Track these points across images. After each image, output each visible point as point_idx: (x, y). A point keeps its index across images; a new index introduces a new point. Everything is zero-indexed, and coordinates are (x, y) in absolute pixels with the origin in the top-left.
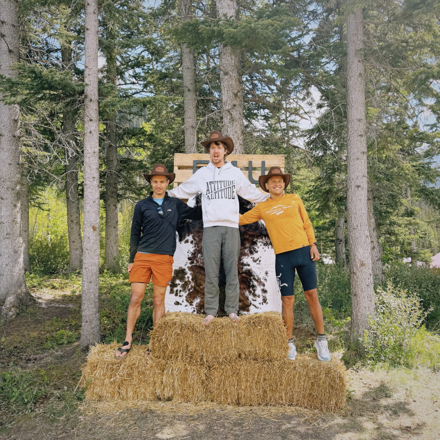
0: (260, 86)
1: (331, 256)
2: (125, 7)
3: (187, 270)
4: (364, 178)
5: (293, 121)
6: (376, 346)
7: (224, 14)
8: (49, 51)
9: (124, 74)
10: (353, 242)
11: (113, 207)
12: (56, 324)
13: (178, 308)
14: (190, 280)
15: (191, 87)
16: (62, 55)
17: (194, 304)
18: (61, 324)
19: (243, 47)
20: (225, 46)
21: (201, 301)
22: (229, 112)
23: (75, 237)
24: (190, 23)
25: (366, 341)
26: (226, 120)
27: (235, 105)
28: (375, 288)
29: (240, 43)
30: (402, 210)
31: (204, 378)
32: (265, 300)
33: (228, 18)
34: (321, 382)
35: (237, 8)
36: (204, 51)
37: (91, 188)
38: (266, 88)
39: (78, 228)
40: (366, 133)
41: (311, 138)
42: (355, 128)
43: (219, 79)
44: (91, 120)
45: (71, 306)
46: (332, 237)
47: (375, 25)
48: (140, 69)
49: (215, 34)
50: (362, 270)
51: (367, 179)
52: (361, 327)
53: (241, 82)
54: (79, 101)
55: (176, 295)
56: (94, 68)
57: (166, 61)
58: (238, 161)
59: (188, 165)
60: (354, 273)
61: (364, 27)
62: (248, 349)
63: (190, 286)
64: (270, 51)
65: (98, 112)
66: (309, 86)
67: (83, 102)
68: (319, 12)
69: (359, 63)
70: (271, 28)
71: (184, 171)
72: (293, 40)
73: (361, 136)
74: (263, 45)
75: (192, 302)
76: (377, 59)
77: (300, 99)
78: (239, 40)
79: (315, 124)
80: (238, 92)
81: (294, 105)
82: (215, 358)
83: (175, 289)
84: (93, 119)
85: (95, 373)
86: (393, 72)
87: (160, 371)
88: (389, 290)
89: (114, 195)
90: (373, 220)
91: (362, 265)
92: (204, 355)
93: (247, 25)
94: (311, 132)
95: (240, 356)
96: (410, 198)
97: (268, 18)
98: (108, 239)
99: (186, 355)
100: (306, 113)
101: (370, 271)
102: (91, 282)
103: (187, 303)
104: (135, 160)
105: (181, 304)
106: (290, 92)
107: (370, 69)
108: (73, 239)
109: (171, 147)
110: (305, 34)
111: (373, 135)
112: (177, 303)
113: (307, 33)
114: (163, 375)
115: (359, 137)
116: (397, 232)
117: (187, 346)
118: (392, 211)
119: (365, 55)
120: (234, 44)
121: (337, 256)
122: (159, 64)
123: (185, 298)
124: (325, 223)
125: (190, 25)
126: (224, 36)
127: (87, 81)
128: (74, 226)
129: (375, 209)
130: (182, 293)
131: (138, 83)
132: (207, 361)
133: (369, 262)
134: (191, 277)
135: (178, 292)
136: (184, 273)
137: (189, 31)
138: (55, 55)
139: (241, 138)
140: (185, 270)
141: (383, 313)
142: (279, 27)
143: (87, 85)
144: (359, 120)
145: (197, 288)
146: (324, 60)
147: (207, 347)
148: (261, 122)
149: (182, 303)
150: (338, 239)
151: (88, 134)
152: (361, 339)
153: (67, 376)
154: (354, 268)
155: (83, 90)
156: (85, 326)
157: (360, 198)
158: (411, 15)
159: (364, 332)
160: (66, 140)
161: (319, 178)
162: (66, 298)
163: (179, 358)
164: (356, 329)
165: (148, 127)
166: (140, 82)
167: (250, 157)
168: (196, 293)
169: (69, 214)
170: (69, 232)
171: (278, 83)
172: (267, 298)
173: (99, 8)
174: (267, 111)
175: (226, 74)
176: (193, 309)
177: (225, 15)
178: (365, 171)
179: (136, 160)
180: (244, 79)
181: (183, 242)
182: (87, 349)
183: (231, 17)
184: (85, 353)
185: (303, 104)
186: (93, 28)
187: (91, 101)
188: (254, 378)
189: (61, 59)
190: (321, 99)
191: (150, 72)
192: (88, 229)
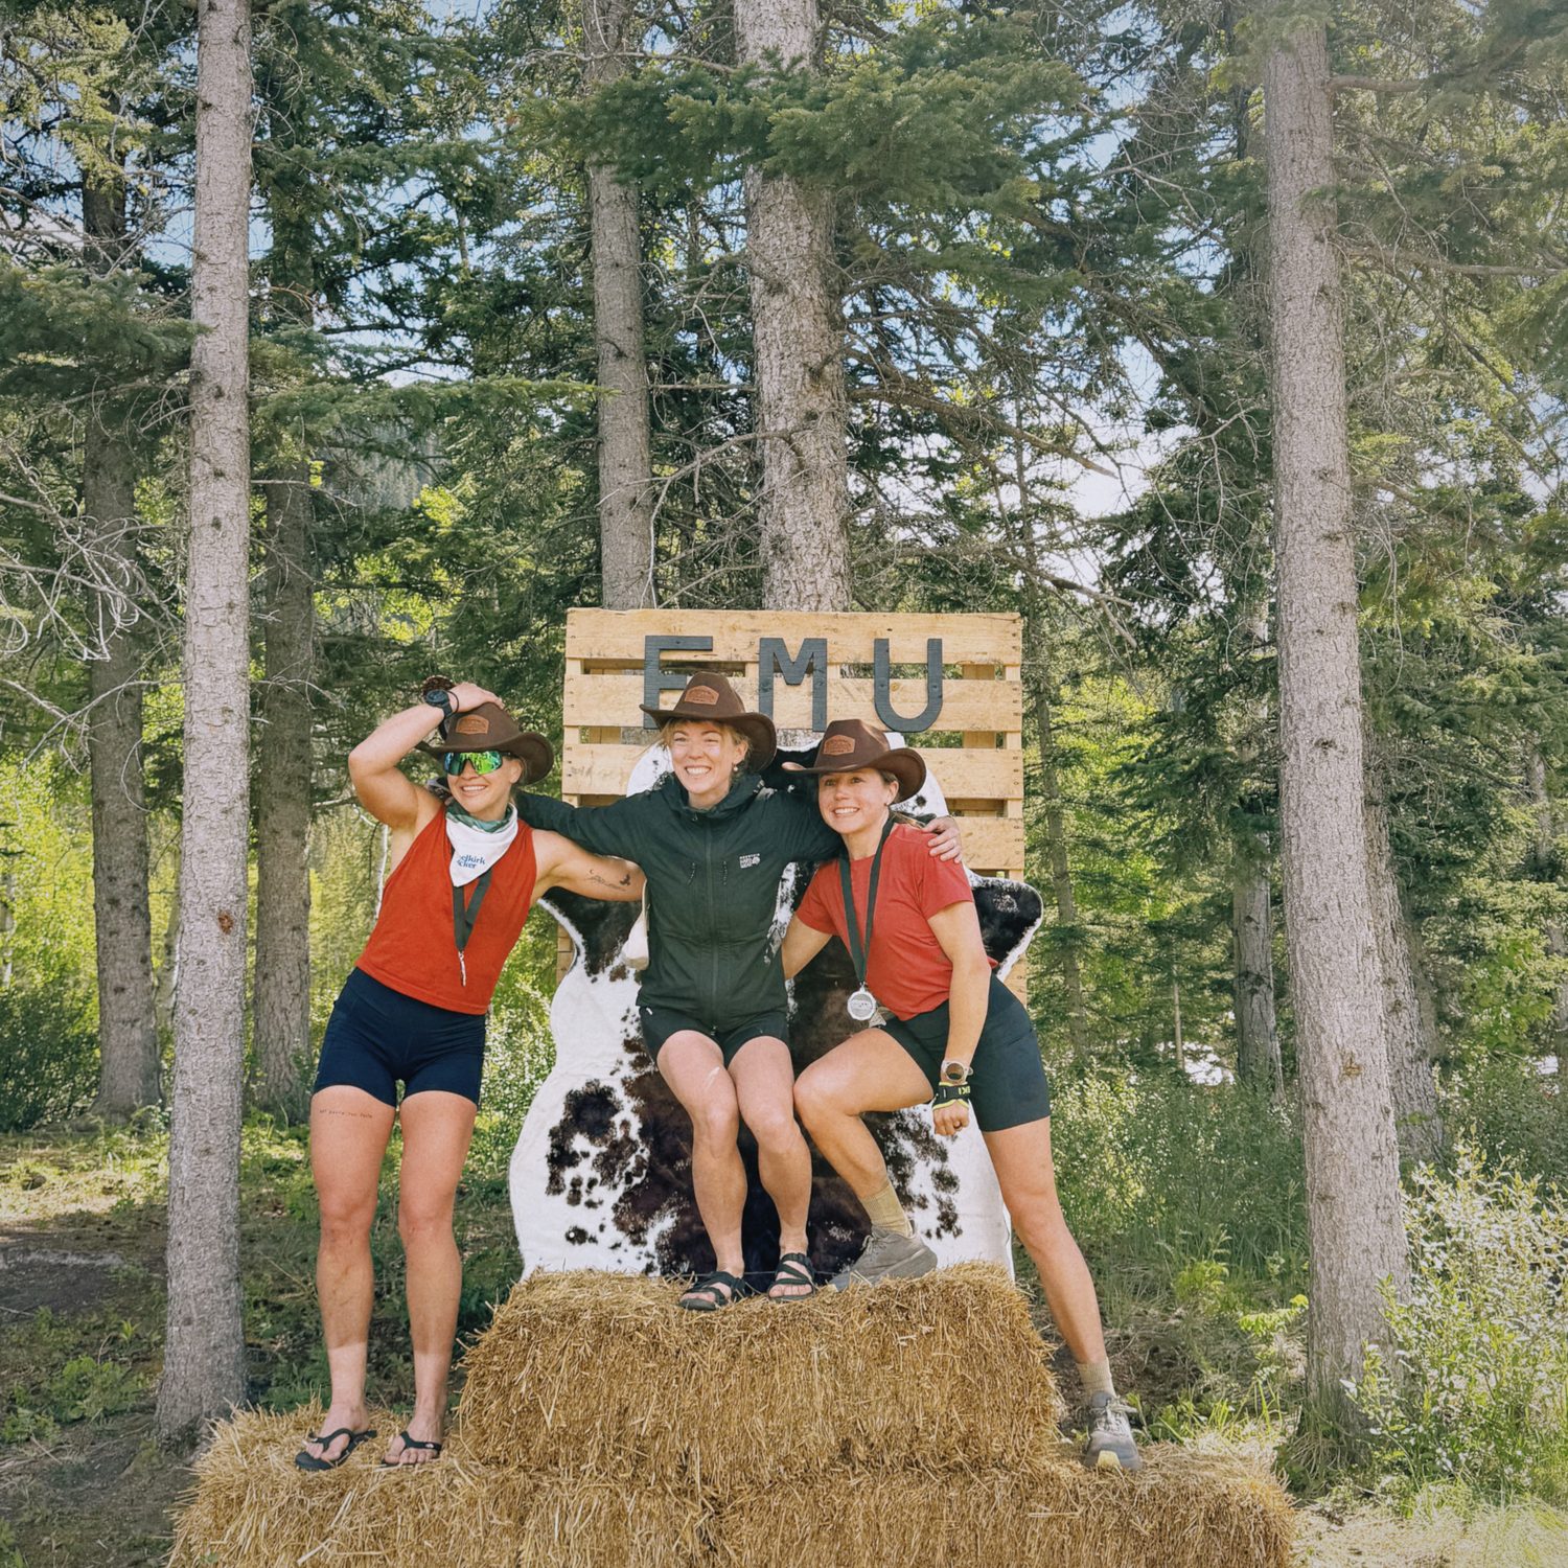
0: (909, 341)
1: (1218, 1053)
2: (354, 17)
3: (620, 1094)
4: (1347, 710)
5: (1049, 484)
6: (1414, 1416)
7: (766, 51)
8: (33, 192)
9: (345, 287)
10: (1309, 973)
11: (287, 841)
12: (50, 1336)
13: (582, 1257)
14: (634, 1134)
15: (629, 342)
16: (85, 208)
17: (652, 1237)
18: (71, 1337)
19: (849, 182)
20: (770, 176)
21: (679, 1227)
22: (790, 442)
23: (125, 967)
24: (630, 88)
25: (1374, 1390)
26: (777, 475)
27: (812, 416)
28: (1405, 1170)
29: (838, 164)
30: (1513, 852)
31: (694, 1547)
32: (948, 1221)
33: (785, 65)
34: (1191, 1556)
35: (820, 25)
36: (683, 198)
37: (216, 751)
38: (936, 348)
39: (139, 930)
40: (1352, 528)
41: (1126, 551)
42: (1308, 508)
43: (745, 307)
44: (219, 474)
45: (111, 1259)
46: (1217, 968)
47: (1378, 93)
48: (414, 267)
49: (735, 130)
50: (1348, 1093)
51: (1359, 716)
52: (1350, 1332)
53: (838, 324)
54: (171, 395)
55: (574, 1200)
56: (234, 262)
57: (518, 237)
58: (831, 638)
59: (625, 656)
60: (1316, 1105)
61: (1336, 104)
62: (880, 1423)
63: (632, 1160)
64: (953, 197)
65: (245, 442)
66: (1114, 340)
67: (187, 402)
68: (1149, 40)
69: (1317, 245)
70: (959, 108)
71: (608, 679)
72: (1049, 153)
73: (1332, 538)
74: (930, 173)
75: (643, 1230)
76: (1391, 232)
77: (1077, 393)
78: (830, 152)
79: (1139, 494)
80: (828, 360)
81: (1052, 418)
82: (743, 1465)
83: (568, 1175)
84: (227, 470)
85: (231, 1529)
86: (1453, 284)
87: (507, 1522)
88: (1466, 1175)
89: (295, 790)
90: (1390, 890)
91: (1351, 1069)
92: (696, 1450)
93: (862, 97)
94: (1123, 525)
95: (846, 1449)
96: (1543, 802)
97: (949, 67)
98: (265, 977)
99: (618, 1451)
100: (1100, 448)
101: (1386, 1099)
102: (207, 1151)
103: (620, 1236)
104: (388, 641)
105: (593, 1240)
106: (1035, 363)
107: (1364, 270)
108: (114, 977)
109: (540, 586)
110: (1098, 131)
111: (1383, 538)
112: (579, 1236)
113: (1105, 127)
114: (519, 1537)
115: (1324, 544)
116: (1491, 945)
117: (624, 1412)
118: (1470, 854)
119: (1343, 213)
120: (812, 168)
121: (1242, 1047)
122: (489, 247)
123: (612, 1215)
124: (1188, 910)
125: (630, 94)
126: (770, 137)
127: (201, 313)
128: (120, 920)
129: (1398, 842)
130: (599, 1192)
131: (402, 325)
132: (704, 1480)
133: (1377, 1059)
134: (636, 1125)
135: (583, 1188)
136: (610, 1104)
137: (626, 120)
138: (57, 206)
139: (837, 547)
140: (609, 1091)
141: (1445, 1275)
142: (991, 103)
143: (203, 330)
144: (1324, 476)
145: (664, 1169)
146: (1172, 235)
147: (706, 1419)
148: (918, 483)
149: (599, 1236)
150: (1247, 974)
151: (208, 532)
152: (1350, 1386)
153: (108, 1553)
154: (1319, 1085)
155: (189, 352)
156: (181, 1341)
157: (1333, 791)
158: (1519, 56)
159: (1364, 1355)
160: (100, 560)
161: (1161, 718)
162: (90, 1228)
163: (590, 1465)
164: (1330, 1341)
165: (445, 508)
166: (409, 323)
167: (880, 622)
168: (659, 1189)
169: (103, 872)
170: (102, 948)
171: (986, 325)
172: (959, 1209)
173: (254, 23)
174: (938, 441)
175: (776, 288)
176: (645, 1261)
177: (770, 55)
178: (1353, 684)
179: (391, 645)
180: (847, 311)
181: (603, 977)
182: (189, 1439)
183: (795, 61)
184: (180, 1455)
185: (1089, 413)
186: (228, 102)
187: (219, 394)
188: (905, 1546)
189: (79, 226)
190: (1162, 393)
191: (455, 280)
192: (200, 926)
